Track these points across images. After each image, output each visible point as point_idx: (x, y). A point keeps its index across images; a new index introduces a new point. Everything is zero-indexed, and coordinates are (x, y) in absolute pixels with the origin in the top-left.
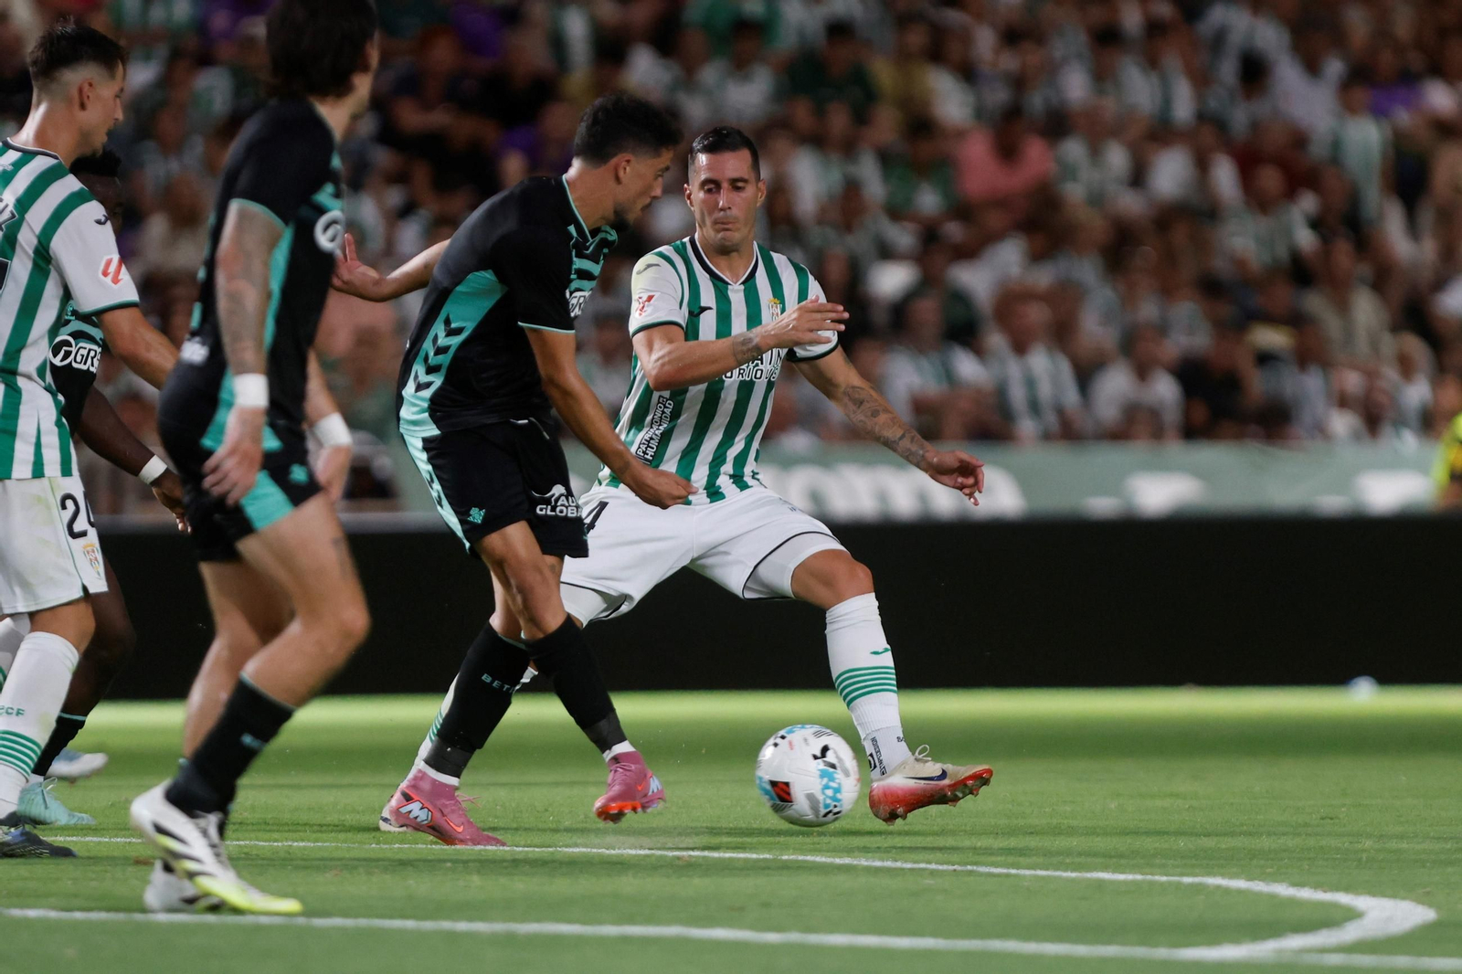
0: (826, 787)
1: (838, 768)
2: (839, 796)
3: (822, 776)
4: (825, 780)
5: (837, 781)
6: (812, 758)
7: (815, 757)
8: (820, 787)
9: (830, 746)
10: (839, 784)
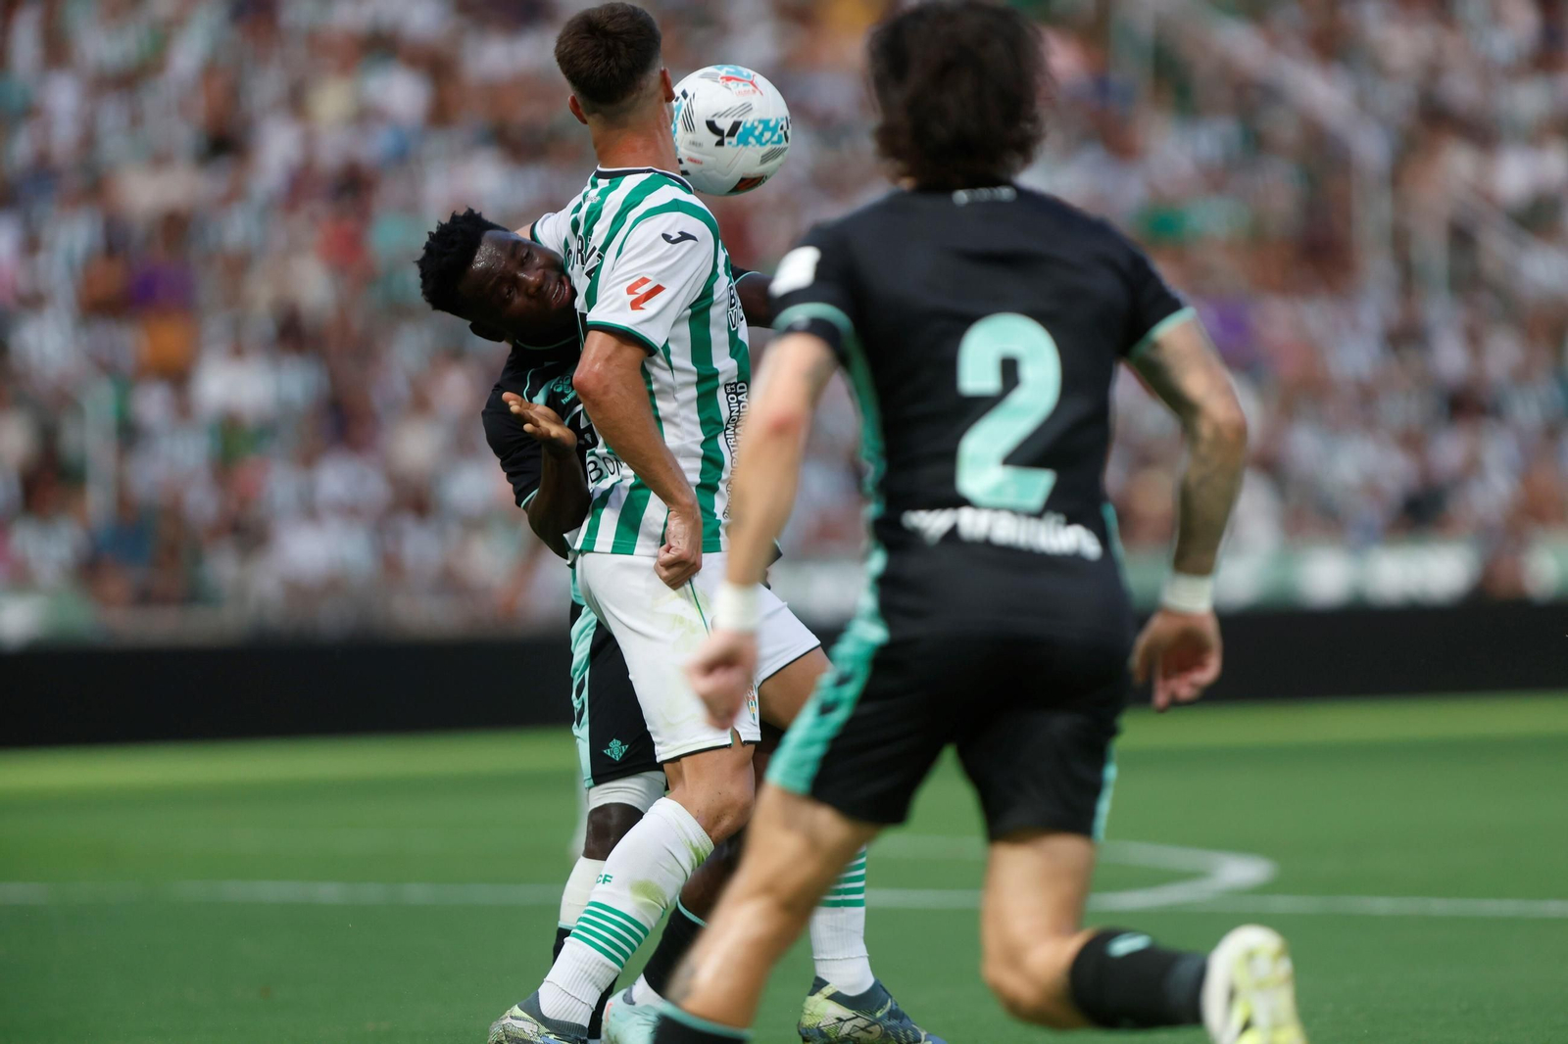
0: (759, 140)
1: (740, 119)
2: (772, 124)
3: (746, 143)
4: (752, 140)
5: (756, 124)
6: (719, 148)
7: (720, 143)
8: (758, 146)
9: (710, 119)
10: (760, 121)
